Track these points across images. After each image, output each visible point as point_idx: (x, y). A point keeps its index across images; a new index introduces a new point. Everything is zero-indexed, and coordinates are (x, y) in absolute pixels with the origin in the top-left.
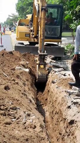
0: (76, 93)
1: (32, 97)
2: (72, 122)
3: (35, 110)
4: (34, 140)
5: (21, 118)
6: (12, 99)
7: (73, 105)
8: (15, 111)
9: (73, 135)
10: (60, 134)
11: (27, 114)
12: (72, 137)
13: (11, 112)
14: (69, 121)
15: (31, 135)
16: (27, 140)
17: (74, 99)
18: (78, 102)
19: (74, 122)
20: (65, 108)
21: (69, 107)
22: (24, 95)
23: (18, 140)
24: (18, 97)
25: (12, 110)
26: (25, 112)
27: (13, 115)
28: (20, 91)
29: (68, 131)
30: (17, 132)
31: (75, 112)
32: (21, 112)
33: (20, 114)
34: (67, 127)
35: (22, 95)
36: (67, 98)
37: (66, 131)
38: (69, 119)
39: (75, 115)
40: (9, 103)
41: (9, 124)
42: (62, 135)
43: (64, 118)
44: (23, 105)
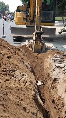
0: (59, 60)
1: (28, 64)
2: (55, 80)
3: (29, 72)
4: (24, 90)
5: (18, 77)
6: (12, 64)
7: (57, 68)
8: (14, 72)
9: (56, 88)
10: (48, 88)
11: (22, 74)
12: (55, 90)
13: (11, 73)
14: (53, 79)
15: (22, 87)
16: (18, 90)
17: (57, 64)
18: (59, 66)
19: (57, 79)
20: (51, 70)
21: (54, 70)
22: (22, 62)
23: (12, 90)
24: (17, 63)
25: (11, 72)
26: (20, 73)
27: (12, 75)
28: (19, 59)
29: (53, 86)
30: (12, 85)
31: (58, 72)
32: (18, 73)
33: (17, 74)
34: (52, 83)
35: (20, 62)
36: (53, 63)
37: (51, 86)
38: (54, 77)
39: (57, 75)
40: (9, 67)
41: (8, 80)
42: (49, 89)
43: (51, 77)
44: (20, 69)
